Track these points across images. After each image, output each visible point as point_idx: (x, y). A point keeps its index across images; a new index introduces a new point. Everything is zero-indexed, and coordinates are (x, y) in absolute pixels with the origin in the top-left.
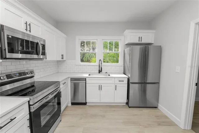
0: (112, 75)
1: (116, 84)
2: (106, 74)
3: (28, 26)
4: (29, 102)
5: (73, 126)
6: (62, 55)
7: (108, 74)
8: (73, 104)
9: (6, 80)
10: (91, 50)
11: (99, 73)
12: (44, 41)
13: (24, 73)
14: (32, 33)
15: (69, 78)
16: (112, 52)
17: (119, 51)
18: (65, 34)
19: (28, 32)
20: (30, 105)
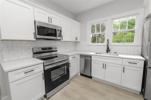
0: (120, 56)
1: (124, 66)
2: (115, 54)
3: (50, 19)
4: (43, 63)
5: (75, 91)
6: (76, 38)
7: (117, 54)
8: (82, 75)
9: (41, 51)
10: (100, 32)
11: (107, 52)
12: (61, 28)
13: (51, 48)
14: (52, 24)
15: (78, 54)
16: (125, 30)
17: (135, 28)
18: (80, 23)
19: (50, 23)
20: (44, 66)
